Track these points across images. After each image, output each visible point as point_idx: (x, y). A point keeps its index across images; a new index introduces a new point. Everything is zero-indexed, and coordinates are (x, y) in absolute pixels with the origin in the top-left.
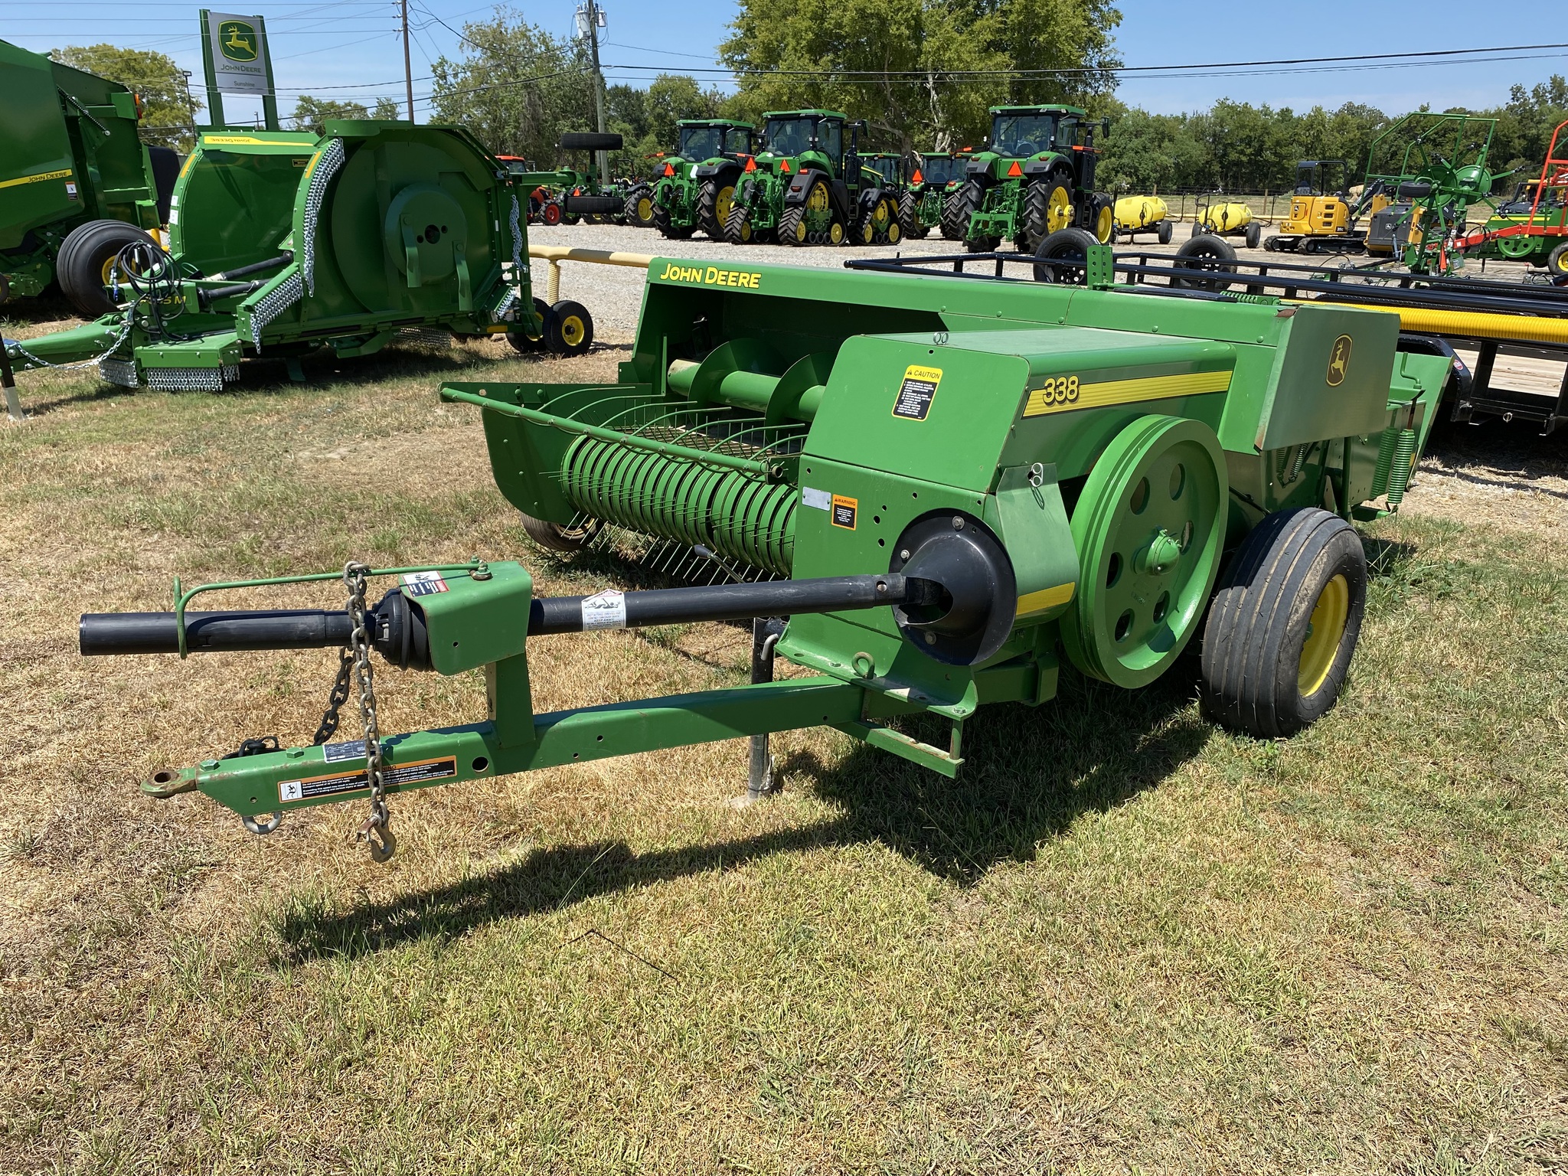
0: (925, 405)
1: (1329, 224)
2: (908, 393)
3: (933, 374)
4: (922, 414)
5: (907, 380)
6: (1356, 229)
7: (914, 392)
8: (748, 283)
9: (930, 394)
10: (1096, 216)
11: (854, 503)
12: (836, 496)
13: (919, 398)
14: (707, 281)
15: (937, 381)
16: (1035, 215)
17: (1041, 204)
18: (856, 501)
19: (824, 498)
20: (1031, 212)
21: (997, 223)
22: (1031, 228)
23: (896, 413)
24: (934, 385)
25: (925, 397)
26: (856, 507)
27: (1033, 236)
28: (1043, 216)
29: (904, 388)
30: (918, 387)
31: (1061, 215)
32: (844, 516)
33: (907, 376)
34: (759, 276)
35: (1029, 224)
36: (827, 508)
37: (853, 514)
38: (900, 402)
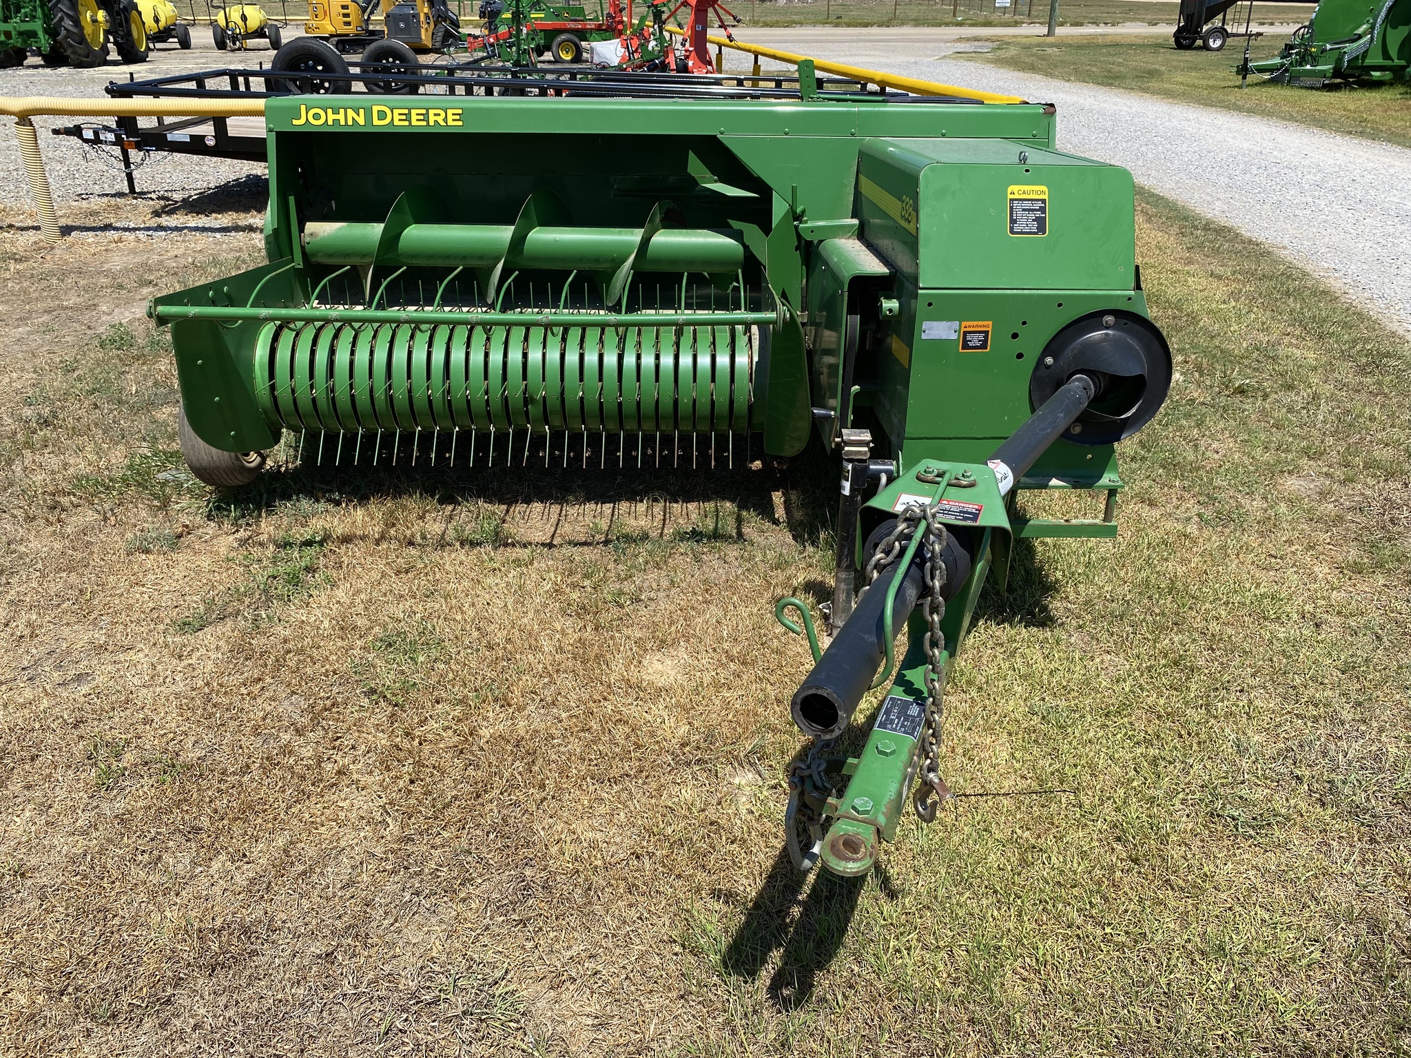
0: (1041, 223)
1: (348, 24)
2: (1018, 214)
3: (1039, 191)
4: (1041, 229)
5: (1012, 200)
6: (371, 28)
7: (1024, 210)
8: (445, 120)
9: (1043, 210)
10: (128, 21)
11: (988, 325)
12: (964, 324)
13: (1032, 216)
14: (376, 122)
15: (1045, 197)
16: (68, 23)
17: (70, 9)
18: (990, 323)
19: (950, 328)
20: (61, 19)
21: (21, 34)
22: (66, 37)
23: (1012, 232)
24: (1044, 201)
25: (1038, 214)
26: (990, 329)
27: (71, 46)
28: (77, 22)
29: (1011, 208)
30: (1028, 205)
31: (95, 21)
32: (975, 340)
33: (1010, 196)
34: (460, 111)
35: (63, 32)
36: (954, 336)
37: (986, 337)
38: (1013, 221)
